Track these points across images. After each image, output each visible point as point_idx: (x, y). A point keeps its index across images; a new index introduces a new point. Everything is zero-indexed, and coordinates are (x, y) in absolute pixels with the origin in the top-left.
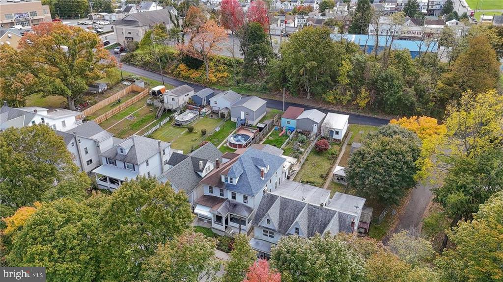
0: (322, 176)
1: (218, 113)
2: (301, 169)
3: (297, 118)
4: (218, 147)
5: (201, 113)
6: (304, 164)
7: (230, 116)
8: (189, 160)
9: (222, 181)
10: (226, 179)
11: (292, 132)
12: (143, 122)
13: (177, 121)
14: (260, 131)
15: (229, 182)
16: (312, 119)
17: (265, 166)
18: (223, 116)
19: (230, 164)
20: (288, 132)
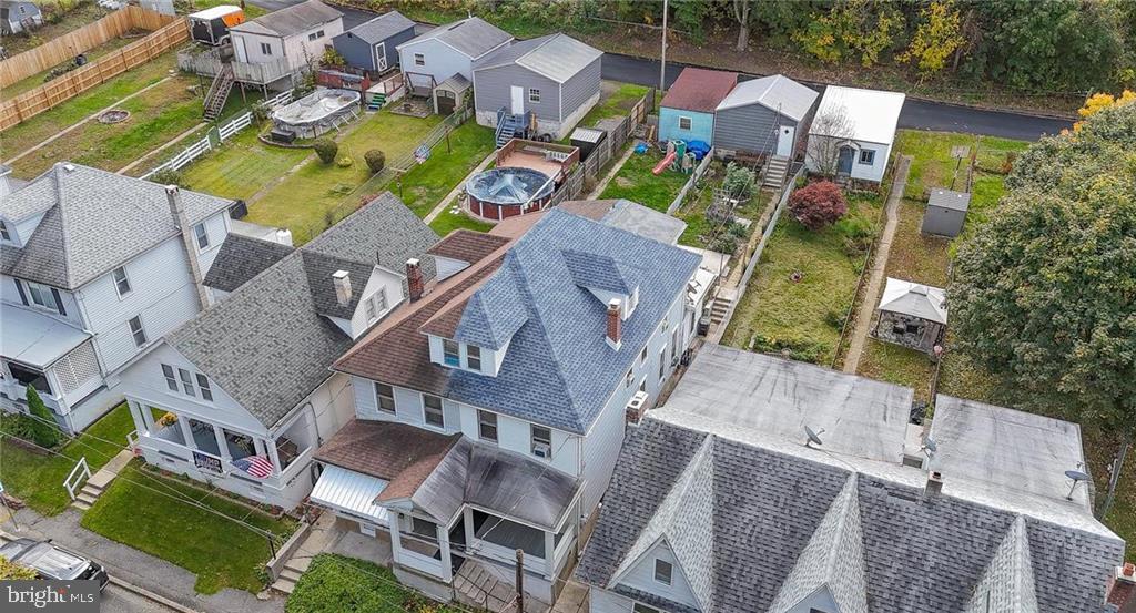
0: (832, 322)
1: (431, 97)
2: (747, 293)
3: (718, 108)
4: (430, 218)
5: (369, 98)
6: (755, 275)
7: (471, 105)
8: (294, 264)
9: (433, 359)
10: (451, 354)
11: (699, 160)
12: (154, 128)
13: (279, 123)
14: (583, 157)
15: (464, 365)
16: (775, 108)
17: (622, 289)
18: (446, 106)
19: (469, 283)
20: (686, 157)
